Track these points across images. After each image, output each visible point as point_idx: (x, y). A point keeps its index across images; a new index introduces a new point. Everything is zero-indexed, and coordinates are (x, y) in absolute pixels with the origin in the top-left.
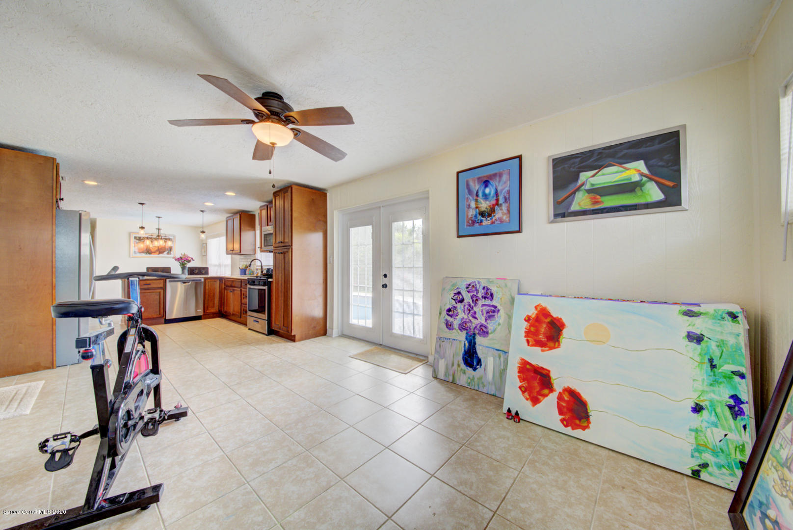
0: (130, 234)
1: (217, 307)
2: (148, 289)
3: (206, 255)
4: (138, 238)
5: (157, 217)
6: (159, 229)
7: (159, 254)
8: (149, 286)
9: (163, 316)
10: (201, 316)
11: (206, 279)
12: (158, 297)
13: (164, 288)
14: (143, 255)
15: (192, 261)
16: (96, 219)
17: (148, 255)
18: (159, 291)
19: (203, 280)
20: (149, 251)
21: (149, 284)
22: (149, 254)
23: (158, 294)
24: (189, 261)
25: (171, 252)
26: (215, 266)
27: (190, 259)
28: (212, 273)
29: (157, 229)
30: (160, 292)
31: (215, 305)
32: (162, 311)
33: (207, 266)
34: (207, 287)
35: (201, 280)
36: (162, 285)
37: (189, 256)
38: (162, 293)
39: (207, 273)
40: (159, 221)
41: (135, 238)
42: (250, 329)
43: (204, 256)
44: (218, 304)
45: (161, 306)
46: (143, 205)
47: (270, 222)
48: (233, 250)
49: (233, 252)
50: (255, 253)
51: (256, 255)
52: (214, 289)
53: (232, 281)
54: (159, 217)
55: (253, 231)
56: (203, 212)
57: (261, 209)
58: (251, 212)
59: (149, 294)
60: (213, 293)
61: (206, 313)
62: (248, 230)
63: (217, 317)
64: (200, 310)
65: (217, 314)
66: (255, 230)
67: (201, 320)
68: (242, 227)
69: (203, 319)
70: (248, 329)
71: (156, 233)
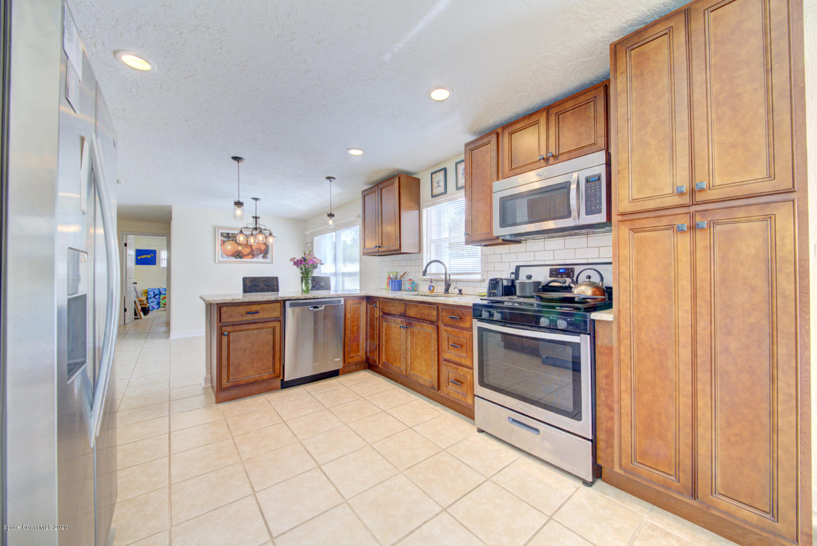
0: (215, 229)
1: (363, 352)
2: (254, 322)
4: (225, 235)
5: (253, 198)
6: (256, 218)
7: (252, 258)
8: (256, 316)
9: (280, 376)
10: (338, 370)
11: (347, 299)
12: (271, 337)
13: (281, 318)
14: (233, 259)
16: (171, 207)
17: (239, 260)
18: (272, 324)
19: (343, 301)
20: (241, 254)
21: (257, 312)
22: (241, 257)
23: (271, 330)
24: (316, 266)
25: (268, 255)
27: (318, 262)
29: (253, 217)
30: (274, 328)
31: (360, 348)
32: (277, 366)
34: (348, 315)
35: (340, 301)
36: (277, 314)
38: (278, 330)
40: (256, 205)
41: (222, 234)
42: (480, 431)
44: (365, 346)
45: (276, 355)
46: (238, 162)
47: (510, 168)
48: (379, 247)
49: (381, 250)
50: (420, 251)
51: (421, 254)
52: (359, 318)
53: (406, 306)
54: (256, 199)
55: (416, 209)
56: (331, 181)
57: (471, 148)
58: (414, 173)
59: (255, 331)
60: (357, 325)
61: (347, 362)
62: (411, 208)
63: (361, 370)
64: (339, 359)
65: (362, 364)
66: (419, 209)
67: (337, 377)
68: (403, 202)
69: (341, 375)
70: (476, 430)
71: (252, 223)
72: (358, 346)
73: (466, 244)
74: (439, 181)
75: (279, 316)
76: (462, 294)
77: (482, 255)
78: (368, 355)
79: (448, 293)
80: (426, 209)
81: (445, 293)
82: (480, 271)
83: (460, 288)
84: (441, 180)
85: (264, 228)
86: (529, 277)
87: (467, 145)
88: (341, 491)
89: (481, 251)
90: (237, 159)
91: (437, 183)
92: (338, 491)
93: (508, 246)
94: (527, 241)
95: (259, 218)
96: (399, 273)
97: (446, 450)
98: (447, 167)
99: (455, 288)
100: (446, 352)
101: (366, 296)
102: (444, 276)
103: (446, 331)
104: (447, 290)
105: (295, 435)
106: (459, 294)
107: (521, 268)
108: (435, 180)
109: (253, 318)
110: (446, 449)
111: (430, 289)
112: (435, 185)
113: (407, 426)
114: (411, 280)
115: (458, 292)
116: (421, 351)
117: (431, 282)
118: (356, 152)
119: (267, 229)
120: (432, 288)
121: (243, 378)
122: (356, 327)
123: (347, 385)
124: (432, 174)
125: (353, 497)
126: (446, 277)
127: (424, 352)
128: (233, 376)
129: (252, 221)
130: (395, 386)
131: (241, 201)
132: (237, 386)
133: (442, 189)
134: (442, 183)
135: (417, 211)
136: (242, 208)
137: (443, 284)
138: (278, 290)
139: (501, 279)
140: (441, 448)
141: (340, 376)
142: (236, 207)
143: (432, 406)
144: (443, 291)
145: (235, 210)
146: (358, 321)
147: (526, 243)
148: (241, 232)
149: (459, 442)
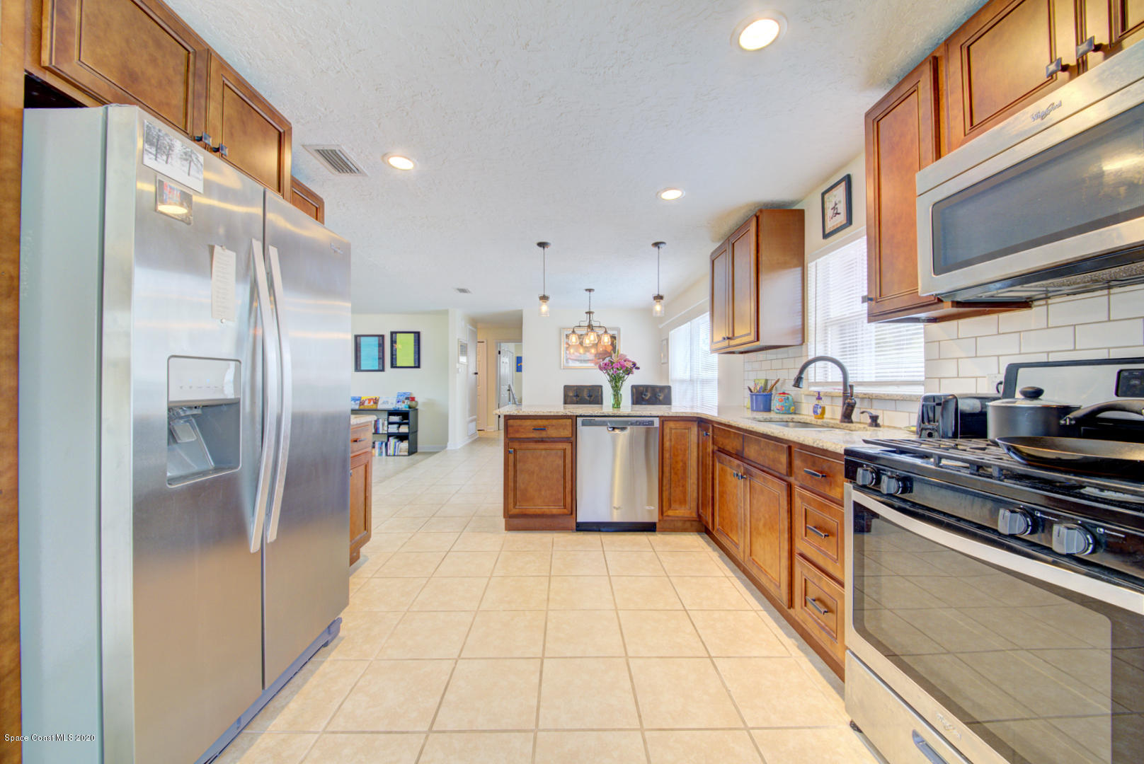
0: (560, 331)
1: (694, 505)
2: (542, 441)
3: (667, 363)
5: (586, 290)
6: (589, 313)
8: (544, 434)
9: (572, 514)
10: (654, 524)
11: (664, 420)
12: (561, 462)
13: (573, 439)
15: (634, 370)
18: (561, 446)
19: (657, 423)
23: (560, 453)
24: (628, 372)
26: (682, 381)
27: (629, 365)
28: (681, 405)
30: (564, 451)
31: (688, 498)
32: (568, 500)
33: (670, 384)
34: (667, 444)
35: (652, 423)
36: (567, 433)
37: (629, 357)
39: (667, 401)
40: (590, 298)
43: (663, 364)
44: (695, 495)
45: (567, 485)
46: (544, 248)
47: (968, 126)
48: (728, 338)
49: (733, 342)
50: (803, 341)
51: (804, 346)
52: (685, 450)
53: (743, 439)
54: (590, 290)
55: (795, 266)
56: (659, 247)
57: (876, 119)
58: (794, 203)
59: (543, 452)
60: (682, 461)
61: (665, 514)
62: (784, 266)
63: (693, 532)
64: (652, 508)
65: (694, 523)
66: (802, 264)
67: (653, 533)
68: (763, 259)
69: (660, 531)
70: (848, 719)
71: (585, 319)
72: (684, 493)
73: (869, 321)
74: (836, 204)
75: (570, 436)
76: (877, 425)
77: (926, 343)
78: (701, 511)
79: (852, 422)
80: (814, 263)
81: (842, 421)
82: (923, 379)
83: (874, 413)
84: (840, 202)
85: (598, 325)
86: (1036, 394)
87: (867, 115)
88: (542, 710)
89: (925, 333)
90: (542, 245)
91: (834, 208)
92: (538, 709)
93: (994, 316)
94: (1050, 301)
95: (592, 313)
96: (769, 382)
97: (752, 731)
98: (851, 173)
99: (863, 413)
100: (802, 539)
101: (698, 418)
102: (841, 387)
103: (802, 497)
104: (847, 416)
105: (548, 599)
106: (871, 425)
107: (1021, 371)
108: (829, 206)
109: (541, 436)
110: (753, 728)
111: (815, 412)
112: (829, 213)
113: (708, 652)
114: (784, 393)
115: (869, 421)
116: (765, 525)
117: (819, 398)
118: (671, 195)
119: (601, 325)
120: (819, 411)
121: (532, 509)
122: (681, 464)
123: (657, 549)
124: (823, 194)
125: (549, 730)
126: (845, 389)
127: (770, 529)
128: (520, 502)
129: (585, 317)
130: (731, 574)
131: (546, 294)
132: (524, 516)
133: (841, 219)
134: (842, 208)
135: (799, 270)
136: (548, 302)
137: (840, 402)
138: (601, 403)
139: (955, 397)
140: (744, 722)
141: (657, 533)
142: (541, 302)
143: (780, 632)
144: (839, 415)
145: (540, 305)
146: (684, 455)
147: (1047, 304)
148: (574, 332)
149: (792, 728)
